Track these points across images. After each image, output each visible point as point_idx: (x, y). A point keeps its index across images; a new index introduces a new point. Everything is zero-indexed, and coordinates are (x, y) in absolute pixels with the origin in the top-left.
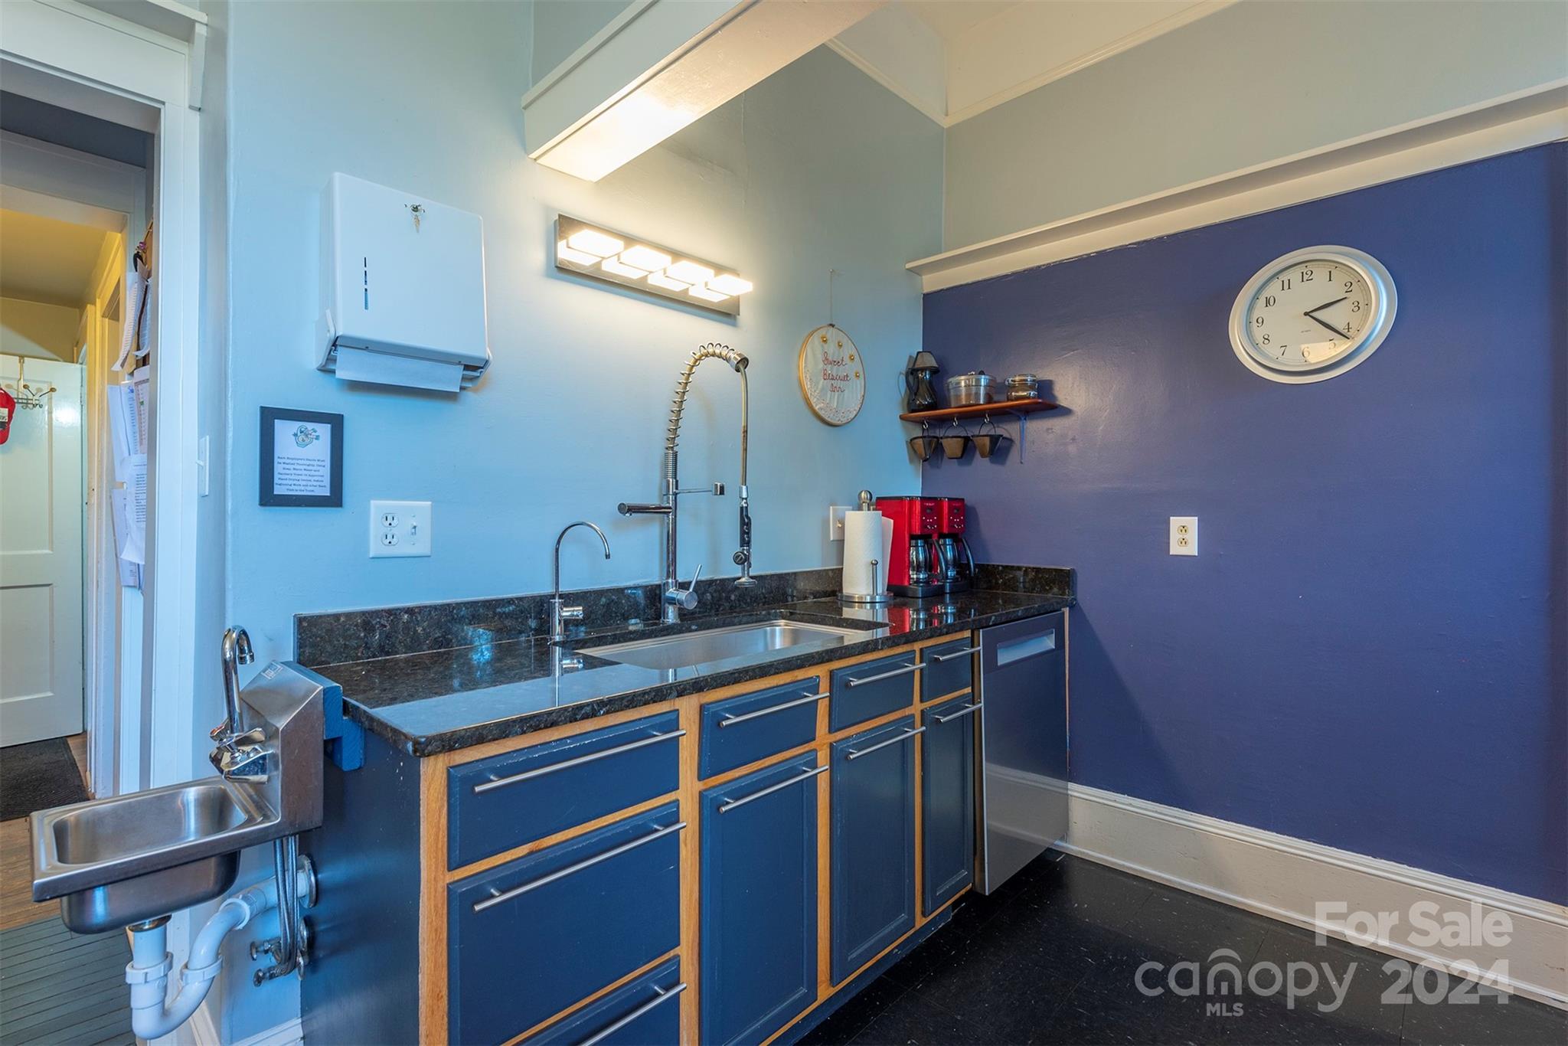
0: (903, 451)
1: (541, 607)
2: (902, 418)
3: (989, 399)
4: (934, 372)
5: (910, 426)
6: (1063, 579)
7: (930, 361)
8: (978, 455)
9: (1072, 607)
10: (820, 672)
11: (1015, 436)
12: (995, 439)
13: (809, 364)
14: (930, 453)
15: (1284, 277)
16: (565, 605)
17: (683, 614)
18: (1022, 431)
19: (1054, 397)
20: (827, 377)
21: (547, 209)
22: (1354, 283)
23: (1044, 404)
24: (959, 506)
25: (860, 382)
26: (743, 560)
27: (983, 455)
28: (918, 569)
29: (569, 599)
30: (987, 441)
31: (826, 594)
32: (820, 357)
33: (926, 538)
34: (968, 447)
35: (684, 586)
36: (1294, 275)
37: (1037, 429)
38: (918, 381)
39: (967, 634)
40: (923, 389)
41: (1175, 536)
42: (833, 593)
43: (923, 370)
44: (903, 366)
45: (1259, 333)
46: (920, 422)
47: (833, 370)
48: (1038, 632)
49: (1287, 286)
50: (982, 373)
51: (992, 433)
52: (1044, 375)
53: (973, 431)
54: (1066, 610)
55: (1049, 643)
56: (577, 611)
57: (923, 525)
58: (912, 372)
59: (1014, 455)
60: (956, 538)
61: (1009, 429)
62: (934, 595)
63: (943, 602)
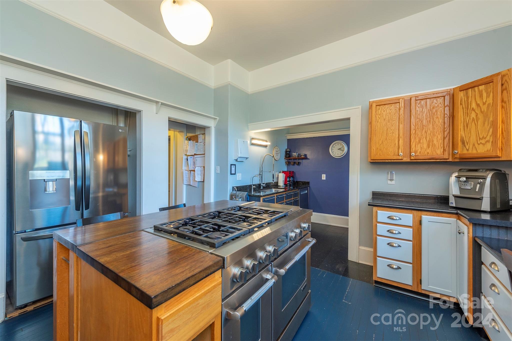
0: (285, 163)
1: (250, 186)
2: (285, 158)
3: (298, 157)
4: (289, 152)
5: (286, 160)
6: (308, 183)
7: (288, 150)
8: (296, 165)
9: (309, 187)
10: (275, 195)
11: (301, 162)
12: (299, 162)
13: (274, 152)
14: (288, 164)
15: (336, 144)
16: (253, 186)
17: (264, 187)
18: (302, 161)
19: (307, 157)
20: (276, 154)
21: (250, 137)
22: (343, 146)
23: (306, 158)
24: (293, 172)
25: (280, 154)
26: (273, 181)
27: (297, 165)
28: (288, 182)
29: (254, 185)
30: (298, 163)
31: (276, 185)
32: (275, 151)
33: (289, 177)
34: (294, 163)
35: (264, 184)
36: (337, 144)
37: (304, 161)
38: (287, 153)
39: (297, 190)
40: (288, 154)
41: (323, 177)
42: (277, 185)
43: (288, 151)
44: (285, 150)
45: (333, 151)
46: (287, 159)
47: (277, 153)
48: (305, 190)
49: (336, 145)
50: (297, 153)
51: (298, 161)
52: (306, 153)
53: (295, 161)
54: (308, 187)
55: (306, 192)
56: (254, 187)
57: (289, 175)
58: (286, 152)
59: (301, 165)
60: (293, 177)
61: (300, 161)
62: (290, 185)
63: (291, 187)
